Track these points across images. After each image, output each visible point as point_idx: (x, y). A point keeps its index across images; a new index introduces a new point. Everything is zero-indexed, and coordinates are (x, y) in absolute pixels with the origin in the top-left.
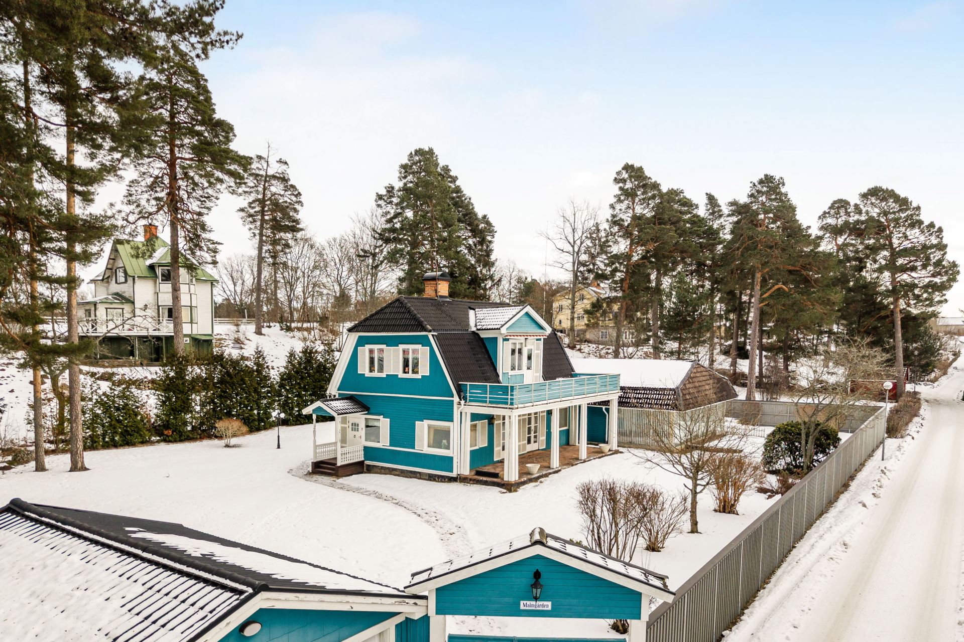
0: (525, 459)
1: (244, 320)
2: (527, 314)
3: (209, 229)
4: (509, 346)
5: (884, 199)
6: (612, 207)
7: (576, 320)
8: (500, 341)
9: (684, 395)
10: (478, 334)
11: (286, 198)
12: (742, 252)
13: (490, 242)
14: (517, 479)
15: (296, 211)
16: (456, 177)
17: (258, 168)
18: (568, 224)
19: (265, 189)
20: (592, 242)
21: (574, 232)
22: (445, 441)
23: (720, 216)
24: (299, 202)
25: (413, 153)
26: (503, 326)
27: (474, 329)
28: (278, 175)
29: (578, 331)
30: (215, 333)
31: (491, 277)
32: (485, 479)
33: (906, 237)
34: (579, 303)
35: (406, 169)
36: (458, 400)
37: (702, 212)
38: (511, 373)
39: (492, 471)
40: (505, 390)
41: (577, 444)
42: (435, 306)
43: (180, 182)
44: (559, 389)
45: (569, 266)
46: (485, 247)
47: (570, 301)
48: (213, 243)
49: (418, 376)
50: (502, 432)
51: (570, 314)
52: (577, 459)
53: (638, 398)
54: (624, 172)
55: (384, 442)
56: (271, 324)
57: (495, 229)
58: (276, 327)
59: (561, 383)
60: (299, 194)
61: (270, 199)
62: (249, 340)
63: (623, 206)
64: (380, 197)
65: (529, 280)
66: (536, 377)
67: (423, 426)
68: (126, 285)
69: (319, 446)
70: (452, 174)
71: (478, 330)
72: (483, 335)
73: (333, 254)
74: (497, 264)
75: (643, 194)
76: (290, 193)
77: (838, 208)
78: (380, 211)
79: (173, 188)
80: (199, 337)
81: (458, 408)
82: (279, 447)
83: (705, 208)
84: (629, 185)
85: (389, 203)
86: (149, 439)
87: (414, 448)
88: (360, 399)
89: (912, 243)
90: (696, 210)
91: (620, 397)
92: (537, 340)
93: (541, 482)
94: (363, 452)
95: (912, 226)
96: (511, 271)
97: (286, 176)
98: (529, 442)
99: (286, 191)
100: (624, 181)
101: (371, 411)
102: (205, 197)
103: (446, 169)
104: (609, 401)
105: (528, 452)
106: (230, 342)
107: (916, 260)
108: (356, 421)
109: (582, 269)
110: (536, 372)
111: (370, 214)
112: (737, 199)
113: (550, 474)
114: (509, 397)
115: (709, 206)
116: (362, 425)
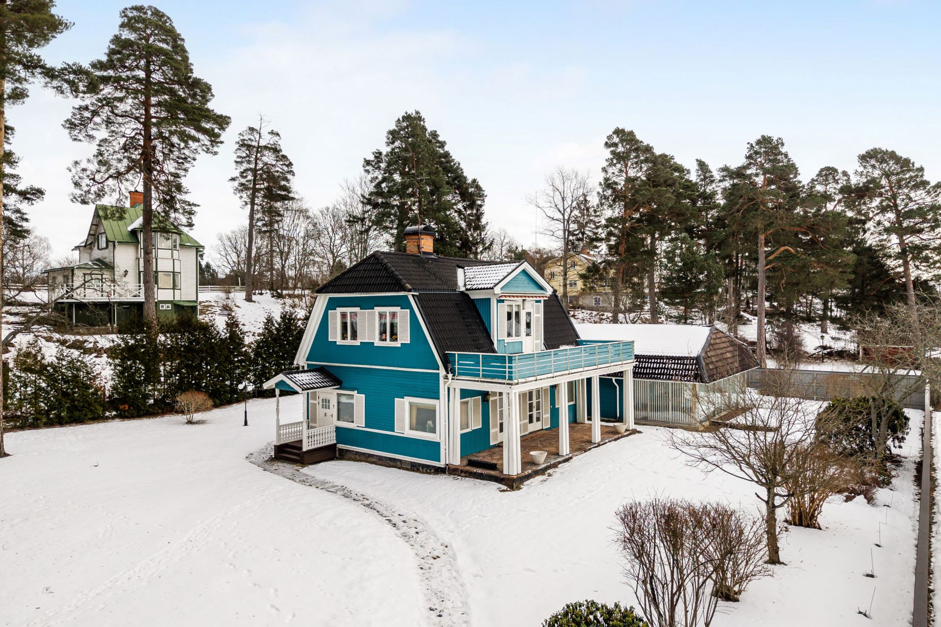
0: (529, 442)
1: (237, 288)
2: (524, 272)
3: (185, 190)
4: (504, 309)
5: (882, 161)
6: (604, 170)
7: (568, 286)
8: (494, 303)
9: (707, 364)
10: (467, 295)
11: (279, 167)
12: (742, 213)
13: (481, 206)
14: (520, 472)
15: (288, 180)
16: (445, 142)
17: (250, 139)
18: (557, 193)
19: (256, 159)
20: (580, 212)
21: (563, 201)
22: (430, 422)
23: (712, 181)
24: (291, 172)
25: (401, 119)
26: (496, 285)
27: (463, 289)
28: (269, 146)
29: (571, 297)
30: (200, 299)
31: (483, 241)
32: (479, 471)
33: (910, 199)
34: (572, 269)
35: (394, 135)
36: (445, 373)
37: (693, 177)
38: (508, 340)
39: (488, 460)
40: (502, 359)
41: (586, 422)
42: (417, 263)
43: (156, 142)
44: (566, 359)
45: (561, 233)
46: (475, 211)
47: (562, 268)
48: (190, 205)
49: (397, 344)
50: (498, 410)
51: (562, 281)
52: (590, 442)
53: (653, 368)
54: (615, 136)
55: (359, 423)
56: (263, 292)
57: (485, 193)
58: (267, 294)
59: (569, 352)
60: (290, 164)
61: (262, 169)
62: (238, 307)
63: (615, 170)
64: (368, 163)
65: (520, 249)
66: (537, 345)
67: (404, 403)
68: (107, 251)
69: (283, 426)
70: (440, 139)
71: (467, 290)
72: (474, 296)
73: (326, 223)
74: (487, 228)
75: (635, 157)
76: (281, 163)
77: (826, 175)
78: (369, 177)
79: (146, 148)
80: (181, 303)
81: (445, 383)
82: (246, 424)
83: (696, 174)
84: (620, 149)
85: (376, 169)
86: (104, 415)
87: (393, 431)
88: (333, 372)
89: (918, 204)
90: (688, 175)
91: (635, 367)
92: (537, 301)
93: (550, 475)
94: (335, 434)
95: (916, 187)
96: (502, 239)
97: (278, 146)
98: (531, 421)
99: (277, 161)
100: (615, 145)
101: (344, 385)
102: (182, 159)
103: (434, 135)
104: (622, 372)
105: (530, 433)
106: (218, 309)
107: (923, 222)
108: (328, 397)
109: (571, 238)
110: (537, 339)
111: (359, 181)
112: (728, 165)
113: (560, 463)
114: (507, 370)
115: (700, 172)
116: (334, 402)
